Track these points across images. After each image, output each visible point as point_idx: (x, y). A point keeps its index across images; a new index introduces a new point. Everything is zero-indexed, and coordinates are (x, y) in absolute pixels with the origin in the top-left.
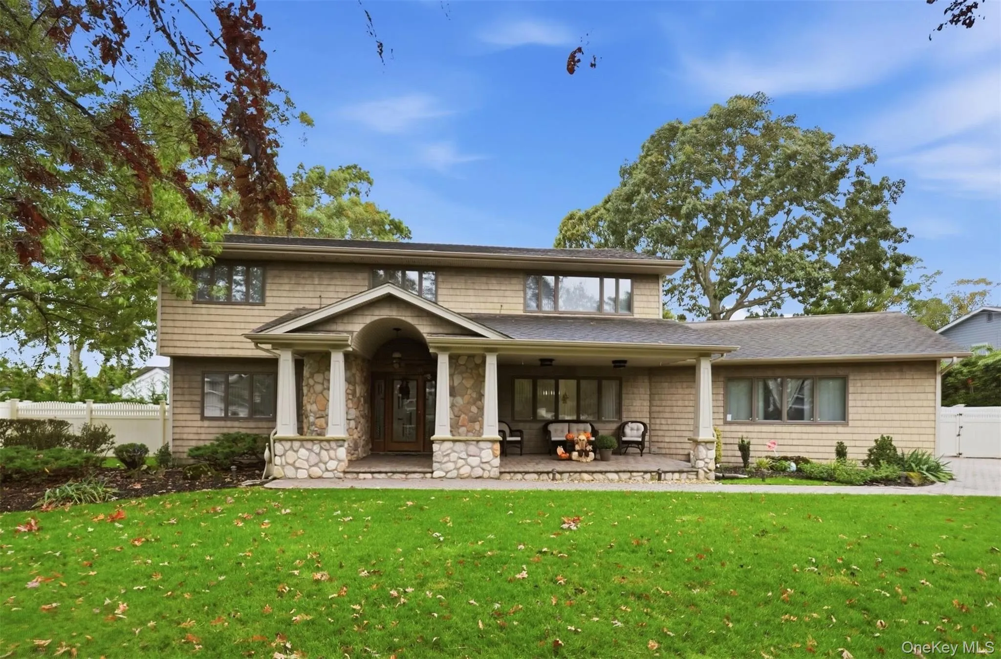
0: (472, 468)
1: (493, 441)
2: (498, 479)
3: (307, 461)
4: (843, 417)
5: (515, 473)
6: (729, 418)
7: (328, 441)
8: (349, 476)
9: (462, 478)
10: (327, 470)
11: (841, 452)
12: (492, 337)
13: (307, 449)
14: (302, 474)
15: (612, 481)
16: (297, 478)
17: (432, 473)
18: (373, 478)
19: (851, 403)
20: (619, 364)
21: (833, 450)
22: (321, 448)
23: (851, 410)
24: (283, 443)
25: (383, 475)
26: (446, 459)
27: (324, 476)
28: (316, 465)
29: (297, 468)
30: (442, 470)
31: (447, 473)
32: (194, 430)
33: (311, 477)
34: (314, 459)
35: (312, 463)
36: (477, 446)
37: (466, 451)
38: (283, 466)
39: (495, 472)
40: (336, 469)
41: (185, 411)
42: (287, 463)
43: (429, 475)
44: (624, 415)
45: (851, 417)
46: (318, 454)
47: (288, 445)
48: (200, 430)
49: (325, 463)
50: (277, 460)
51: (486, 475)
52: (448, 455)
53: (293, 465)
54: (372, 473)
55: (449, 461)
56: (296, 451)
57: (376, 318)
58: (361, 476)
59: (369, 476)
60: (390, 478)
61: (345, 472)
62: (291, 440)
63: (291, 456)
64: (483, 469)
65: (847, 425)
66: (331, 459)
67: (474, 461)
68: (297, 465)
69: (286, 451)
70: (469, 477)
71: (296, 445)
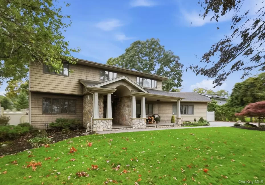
0: (141, 126)
1: (145, 119)
2: (145, 128)
3: (103, 126)
4: (193, 113)
5: (149, 127)
6: (173, 113)
7: (108, 120)
8: (113, 129)
9: (138, 128)
10: (108, 128)
11: (195, 120)
12: (146, 92)
13: (103, 122)
14: (102, 130)
15: (165, 127)
16: (100, 131)
17: (132, 128)
18: (119, 130)
19: (194, 110)
20: (158, 100)
21: (194, 120)
22: (107, 122)
23: (194, 112)
24: (97, 121)
25: (121, 129)
26: (135, 124)
27: (107, 130)
28: (105, 127)
29: (100, 128)
30: (134, 127)
31: (136, 127)
32: (40, 118)
33: (104, 131)
34: (105, 125)
35: (104, 126)
36: (142, 120)
37: (140, 121)
38: (96, 128)
39: (145, 127)
40: (110, 128)
41: (36, 111)
42: (98, 127)
43: (131, 128)
44: (153, 113)
45: (194, 113)
46: (106, 124)
47: (98, 121)
48: (42, 118)
49: (107, 126)
50: (94, 126)
51: (144, 127)
52: (136, 123)
53: (99, 127)
54: (119, 128)
55: (136, 124)
56: (100, 123)
57: (119, 85)
58: (116, 129)
59: (118, 129)
60: (123, 129)
61: (112, 129)
62: (99, 120)
63: (98, 125)
64: (143, 126)
65: (193, 115)
66: (109, 125)
67: (141, 124)
68: (100, 127)
69: (97, 123)
70: (140, 128)
71: (100, 121)
